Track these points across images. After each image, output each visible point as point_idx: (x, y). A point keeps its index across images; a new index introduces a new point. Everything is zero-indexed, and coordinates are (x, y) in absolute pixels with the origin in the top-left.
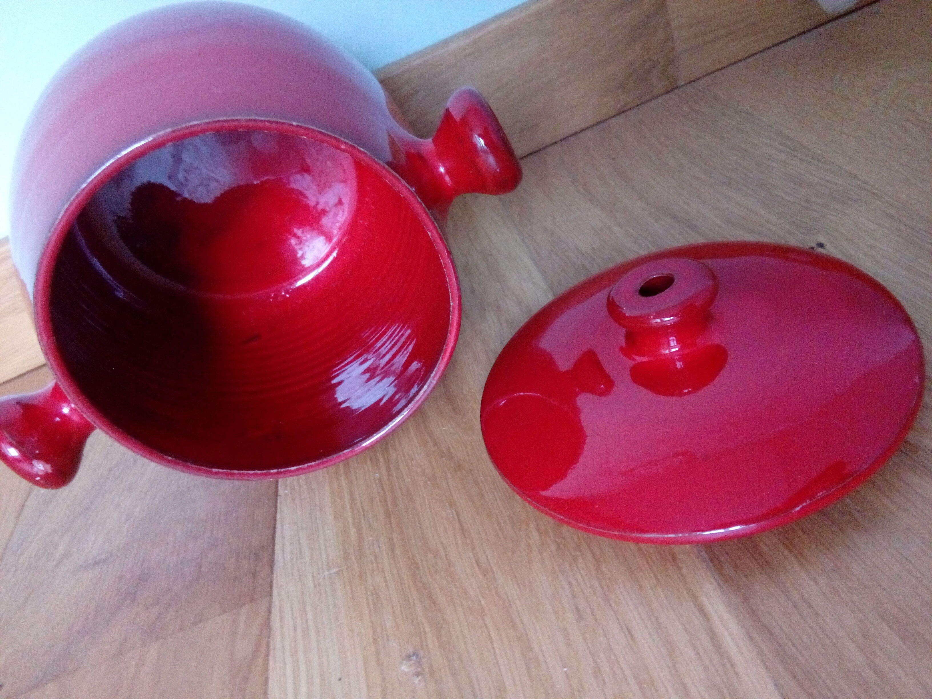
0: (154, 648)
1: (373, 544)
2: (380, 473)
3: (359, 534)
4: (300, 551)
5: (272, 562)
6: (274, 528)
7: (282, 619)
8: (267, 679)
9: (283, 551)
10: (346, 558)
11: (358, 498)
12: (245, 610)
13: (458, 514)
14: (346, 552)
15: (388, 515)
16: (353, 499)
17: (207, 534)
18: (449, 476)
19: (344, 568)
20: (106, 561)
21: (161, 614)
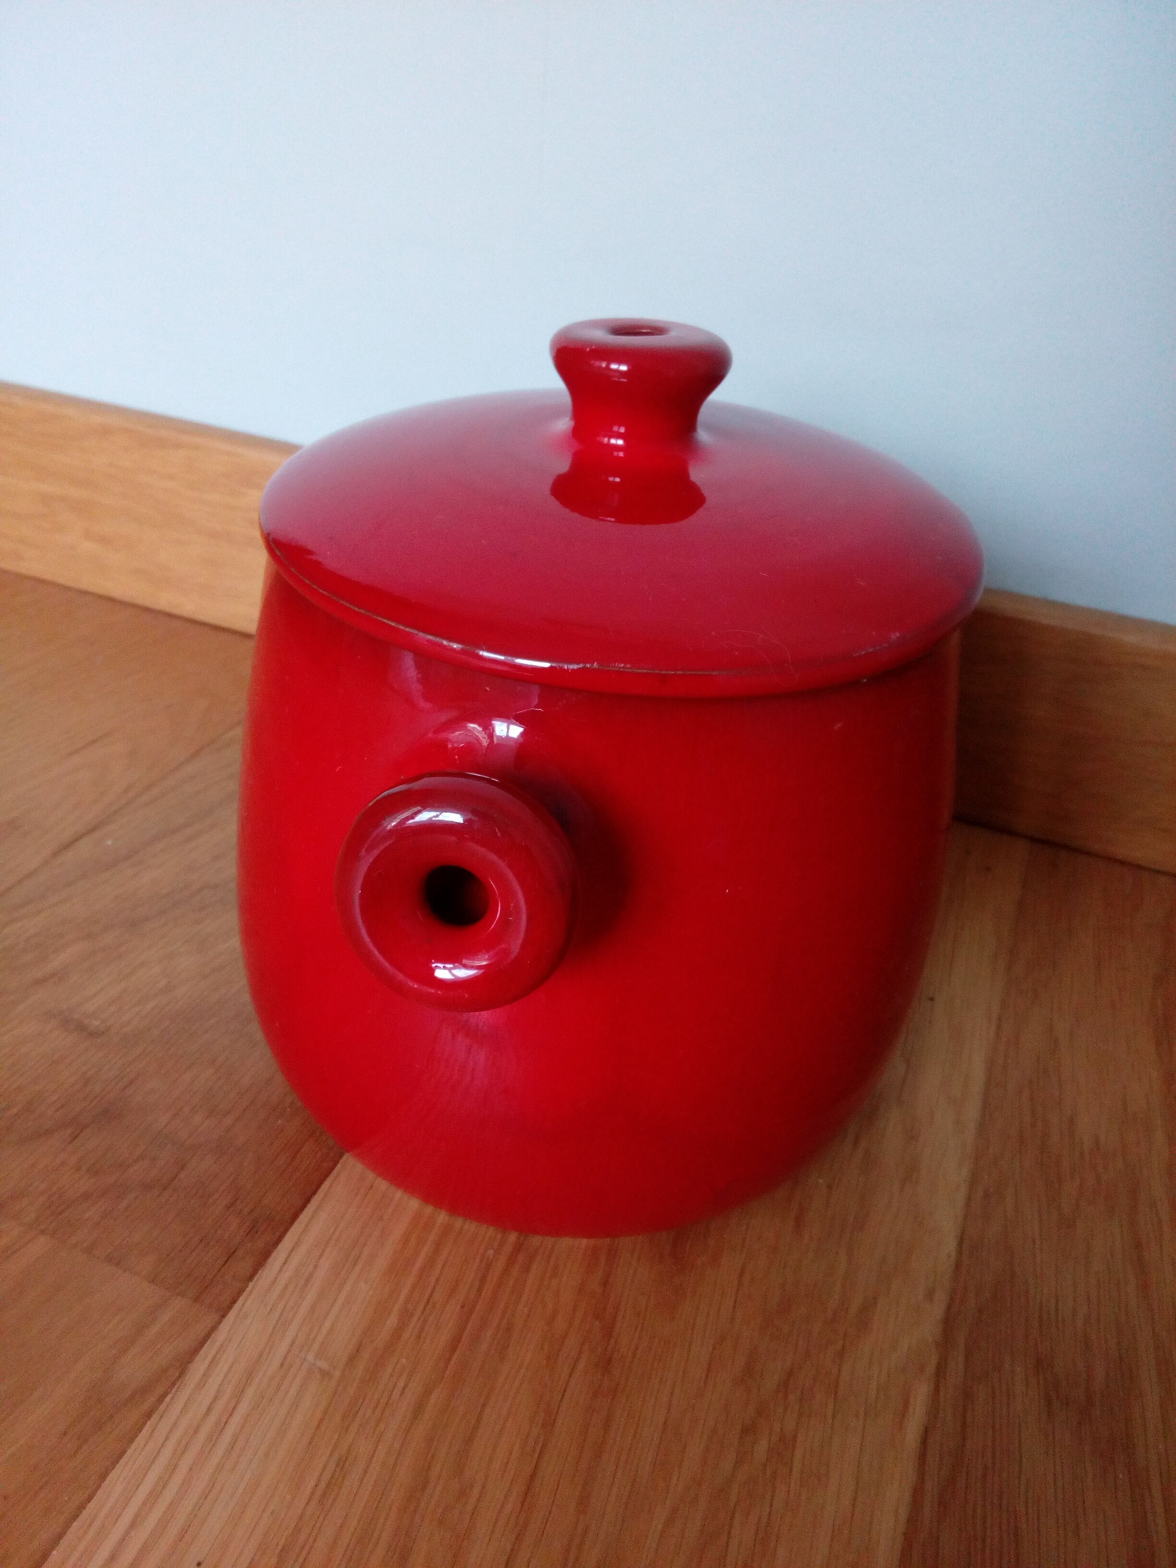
0: (41, 1245)
1: (400, 1374)
2: (497, 1252)
3: (397, 1334)
4: (309, 1279)
5: (265, 1256)
6: (308, 1201)
7: (206, 1375)
8: (124, 1452)
10: (352, 1359)
11: (439, 1266)
12: (178, 1304)
13: (544, 1446)
14: (358, 1349)
16: (431, 1262)
17: (228, 1121)
19: (337, 1374)
20: (93, 1034)
21: (86, 1196)
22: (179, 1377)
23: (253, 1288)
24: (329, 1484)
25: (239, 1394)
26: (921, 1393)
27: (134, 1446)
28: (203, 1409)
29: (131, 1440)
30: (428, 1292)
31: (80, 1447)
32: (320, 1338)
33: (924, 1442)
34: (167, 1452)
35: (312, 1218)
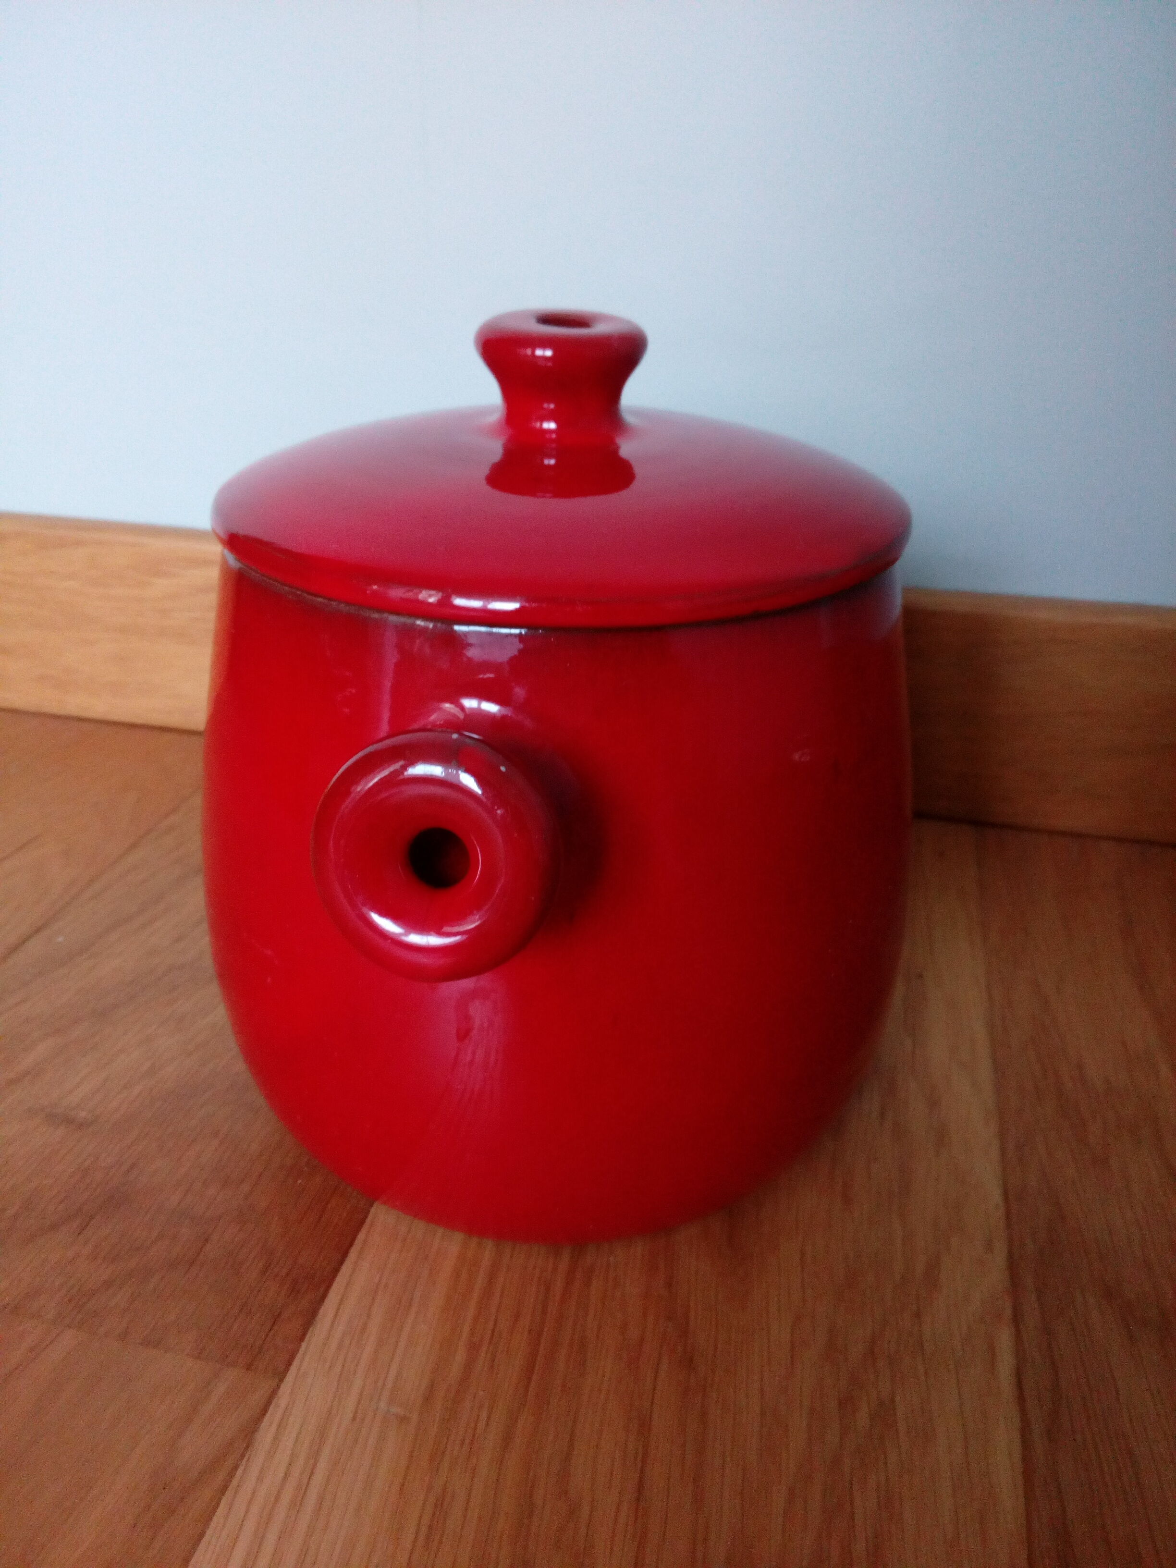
0: (69, 1339)
1: (481, 1407)
2: (553, 1275)
3: (468, 1367)
4: (364, 1329)
5: (310, 1317)
6: (345, 1255)
7: (276, 1440)
8: (202, 1535)
9: (338, 1309)
10: (428, 1399)
11: (497, 1296)
12: (231, 1375)
13: (645, 1452)
14: (432, 1387)
15: (529, 1370)
16: (487, 1294)
17: (246, 1188)
18: (664, 1366)
19: (415, 1417)
20: (82, 1126)
21: (108, 1284)
22: (248, 1446)
23: (307, 1348)
24: (430, 1527)
25: (315, 1455)
26: (1005, 1338)
27: (212, 1525)
28: (281, 1474)
29: (210, 1519)
30: (491, 1323)
31: (153, 1538)
32: (389, 1385)
33: (1019, 1385)
34: (250, 1525)
35: (354, 1270)
